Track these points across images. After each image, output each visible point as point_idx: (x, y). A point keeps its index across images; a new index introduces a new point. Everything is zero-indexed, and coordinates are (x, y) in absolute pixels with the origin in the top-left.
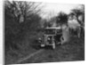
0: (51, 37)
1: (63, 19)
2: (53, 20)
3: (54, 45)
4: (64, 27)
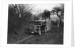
0: (38, 27)
2: (40, 15)
3: (40, 32)
4: (47, 20)
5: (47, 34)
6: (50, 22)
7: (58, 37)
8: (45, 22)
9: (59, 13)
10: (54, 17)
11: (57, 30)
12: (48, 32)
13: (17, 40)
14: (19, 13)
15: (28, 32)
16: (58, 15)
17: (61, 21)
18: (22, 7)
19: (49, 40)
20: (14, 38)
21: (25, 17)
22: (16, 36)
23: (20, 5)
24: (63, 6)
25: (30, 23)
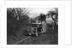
0: (35, 29)
1: (42, 17)
2: (36, 18)
3: (37, 34)
4: (43, 23)
5: (43, 35)
6: (45, 25)
7: (53, 38)
8: (41, 25)
9: (54, 17)
10: (49, 20)
11: (52, 32)
12: (44, 33)
13: (16, 41)
14: (17, 17)
15: (26, 34)
16: (53, 18)
17: (55, 24)
18: (19, 11)
19: (45, 41)
20: (13, 39)
21: (23, 20)
22: (15, 37)
23: (17, 8)
24: (57, 10)
25: (28, 25)
